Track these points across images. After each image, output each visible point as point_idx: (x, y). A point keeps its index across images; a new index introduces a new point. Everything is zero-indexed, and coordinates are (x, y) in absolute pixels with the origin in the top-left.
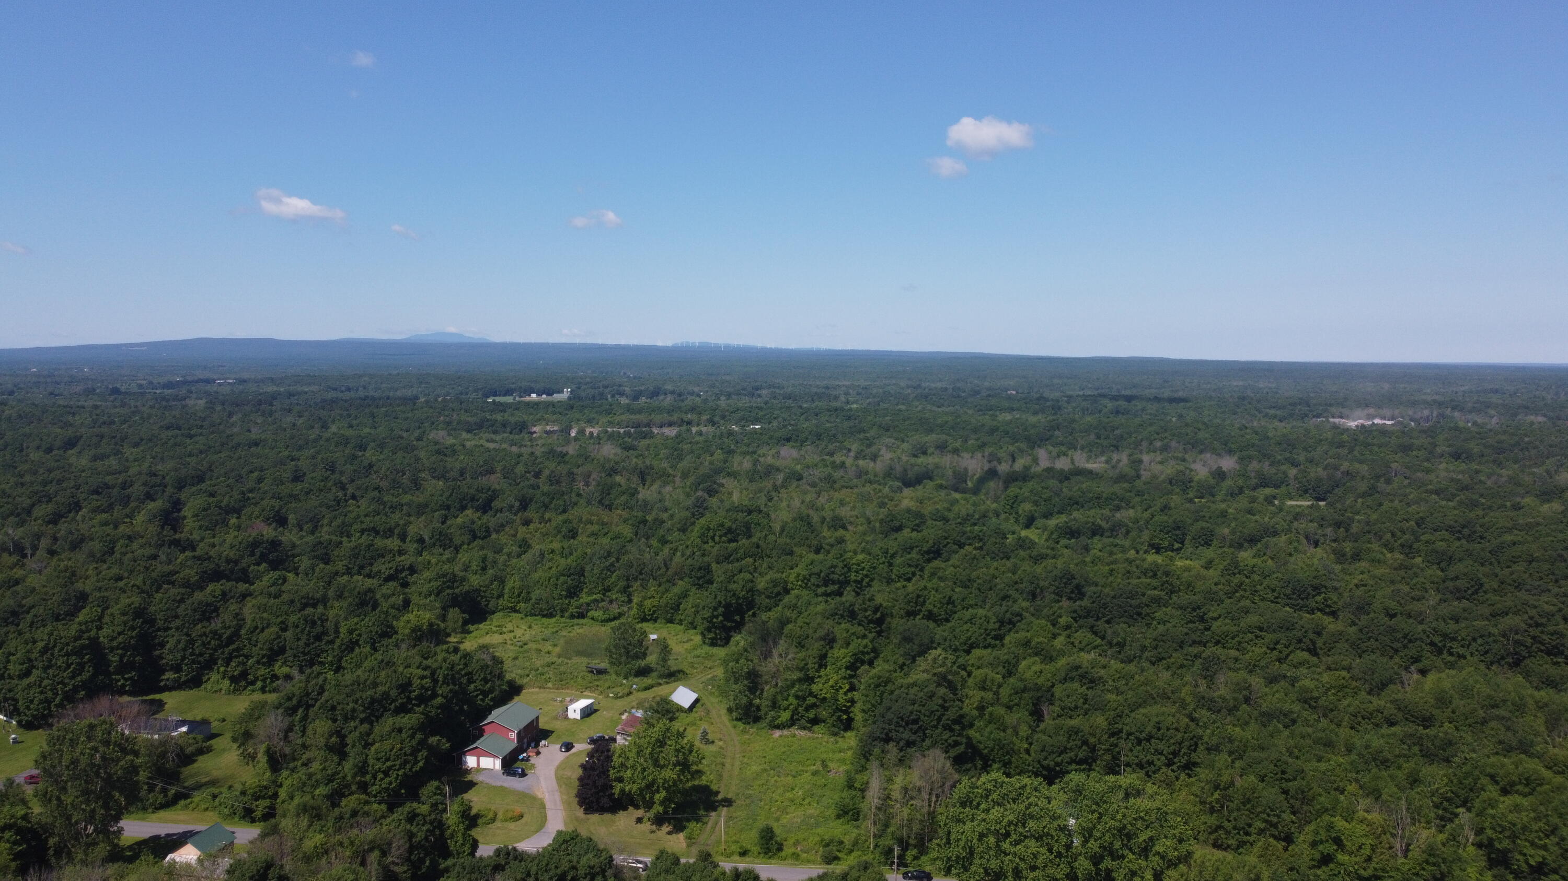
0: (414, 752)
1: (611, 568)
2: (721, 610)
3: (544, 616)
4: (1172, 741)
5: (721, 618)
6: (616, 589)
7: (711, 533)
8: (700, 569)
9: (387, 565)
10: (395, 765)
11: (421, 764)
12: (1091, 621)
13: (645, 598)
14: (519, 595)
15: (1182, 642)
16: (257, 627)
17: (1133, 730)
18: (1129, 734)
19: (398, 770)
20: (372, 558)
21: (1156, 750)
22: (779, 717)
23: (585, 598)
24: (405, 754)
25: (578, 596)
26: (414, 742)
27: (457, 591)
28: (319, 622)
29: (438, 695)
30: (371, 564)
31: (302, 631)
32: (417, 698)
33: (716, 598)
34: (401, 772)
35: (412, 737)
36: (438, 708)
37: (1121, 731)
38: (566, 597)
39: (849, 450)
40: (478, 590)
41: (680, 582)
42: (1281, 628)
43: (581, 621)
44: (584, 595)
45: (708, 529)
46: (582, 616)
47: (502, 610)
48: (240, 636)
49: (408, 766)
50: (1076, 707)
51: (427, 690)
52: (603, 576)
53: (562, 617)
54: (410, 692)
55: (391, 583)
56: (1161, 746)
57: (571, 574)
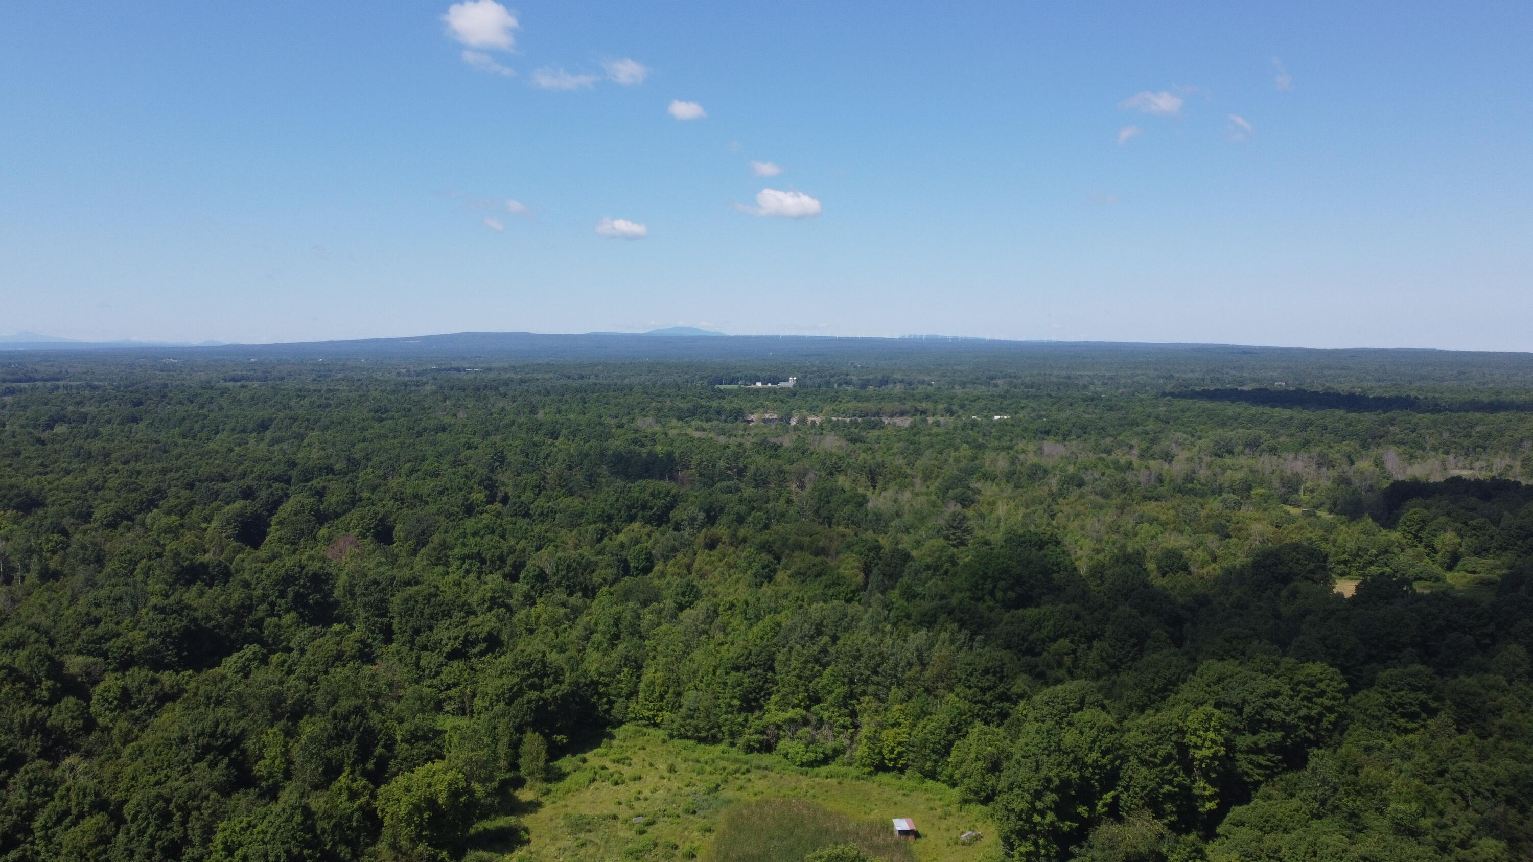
1: (821, 660)
2: (1050, 798)
3: (701, 740)
5: (1050, 817)
6: (830, 699)
7: (989, 586)
8: (986, 672)
9: (453, 632)
13: (882, 726)
14: (662, 698)
16: (67, 813)
20: (432, 617)
23: (774, 714)
25: (761, 707)
27: (548, 693)
28: (178, 816)
30: (431, 628)
31: (141, 833)
33: (1037, 769)
38: (741, 710)
40: (594, 684)
41: (951, 696)
43: (766, 759)
44: (771, 705)
45: (985, 577)
46: (767, 747)
47: (635, 719)
48: (32, 832)
52: (808, 673)
53: (733, 745)
55: (455, 664)
57: (752, 665)
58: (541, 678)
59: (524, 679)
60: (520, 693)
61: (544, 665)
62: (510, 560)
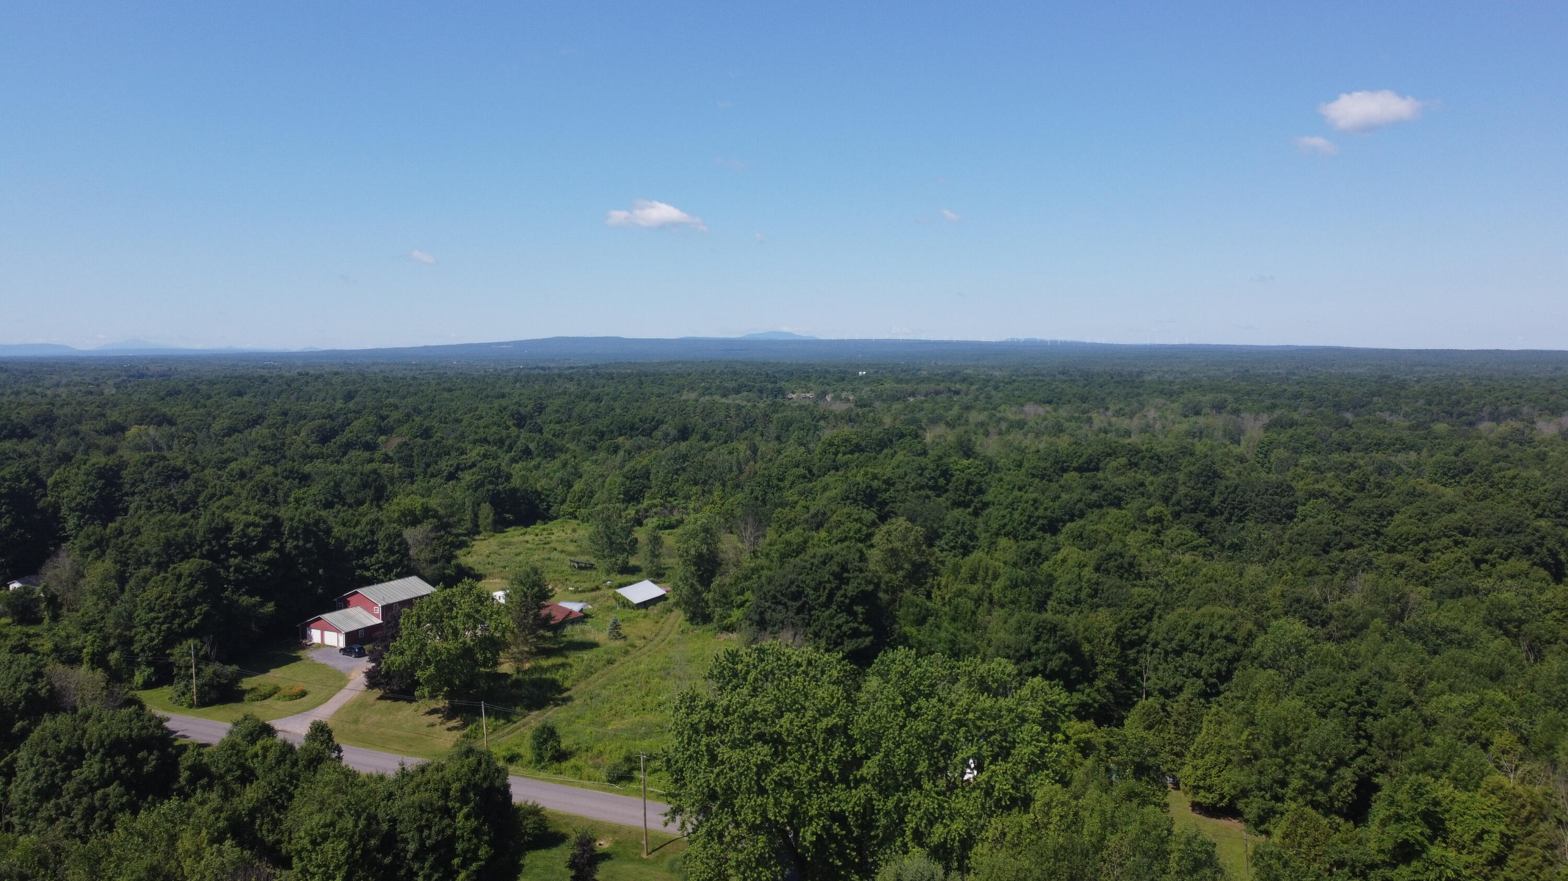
0: (189, 604)
4: (1217, 655)
6: (681, 494)
10: (158, 618)
11: (196, 621)
12: (1200, 516)
13: (704, 503)
14: (580, 500)
15: (1328, 544)
17: (1159, 638)
18: (1155, 645)
19: (163, 623)
21: (1190, 669)
22: (730, 616)
23: (645, 503)
24: (176, 606)
26: (192, 593)
29: (270, 548)
32: (235, 547)
34: (164, 627)
35: (191, 586)
36: (265, 563)
37: (1142, 640)
38: (624, 501)
39: (1107, 409)
40: (539, 494)
42: (1499, 530)
44: (645, 500)
46: (638, 522)
47: (563, 515)
49: (177, 621)
50: (1078, 601)
51: (251, 539)
54: (229, 539)
56: (1197, 664)
57: (635, 477)
58: (497, 478)
59: (486, 478)
60: (482, 484)
61: (499, 471)
62: (507, 443)
